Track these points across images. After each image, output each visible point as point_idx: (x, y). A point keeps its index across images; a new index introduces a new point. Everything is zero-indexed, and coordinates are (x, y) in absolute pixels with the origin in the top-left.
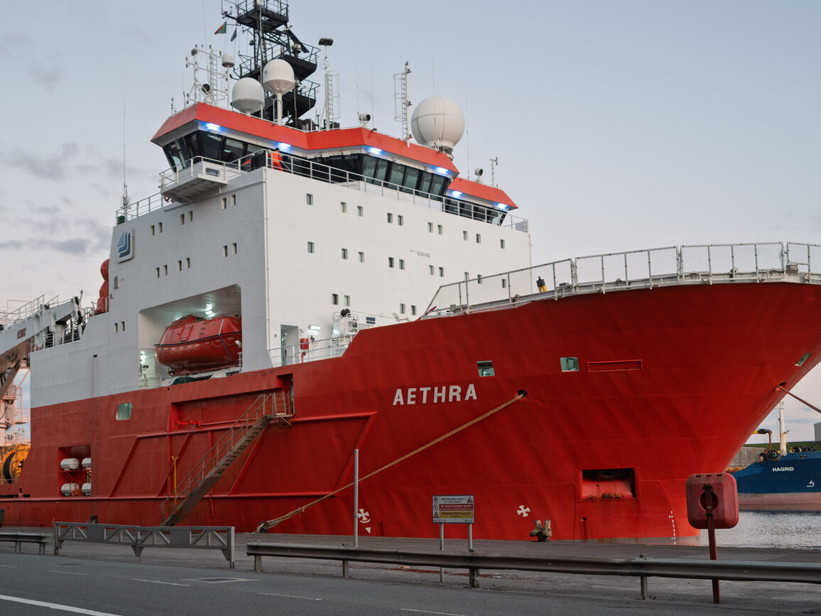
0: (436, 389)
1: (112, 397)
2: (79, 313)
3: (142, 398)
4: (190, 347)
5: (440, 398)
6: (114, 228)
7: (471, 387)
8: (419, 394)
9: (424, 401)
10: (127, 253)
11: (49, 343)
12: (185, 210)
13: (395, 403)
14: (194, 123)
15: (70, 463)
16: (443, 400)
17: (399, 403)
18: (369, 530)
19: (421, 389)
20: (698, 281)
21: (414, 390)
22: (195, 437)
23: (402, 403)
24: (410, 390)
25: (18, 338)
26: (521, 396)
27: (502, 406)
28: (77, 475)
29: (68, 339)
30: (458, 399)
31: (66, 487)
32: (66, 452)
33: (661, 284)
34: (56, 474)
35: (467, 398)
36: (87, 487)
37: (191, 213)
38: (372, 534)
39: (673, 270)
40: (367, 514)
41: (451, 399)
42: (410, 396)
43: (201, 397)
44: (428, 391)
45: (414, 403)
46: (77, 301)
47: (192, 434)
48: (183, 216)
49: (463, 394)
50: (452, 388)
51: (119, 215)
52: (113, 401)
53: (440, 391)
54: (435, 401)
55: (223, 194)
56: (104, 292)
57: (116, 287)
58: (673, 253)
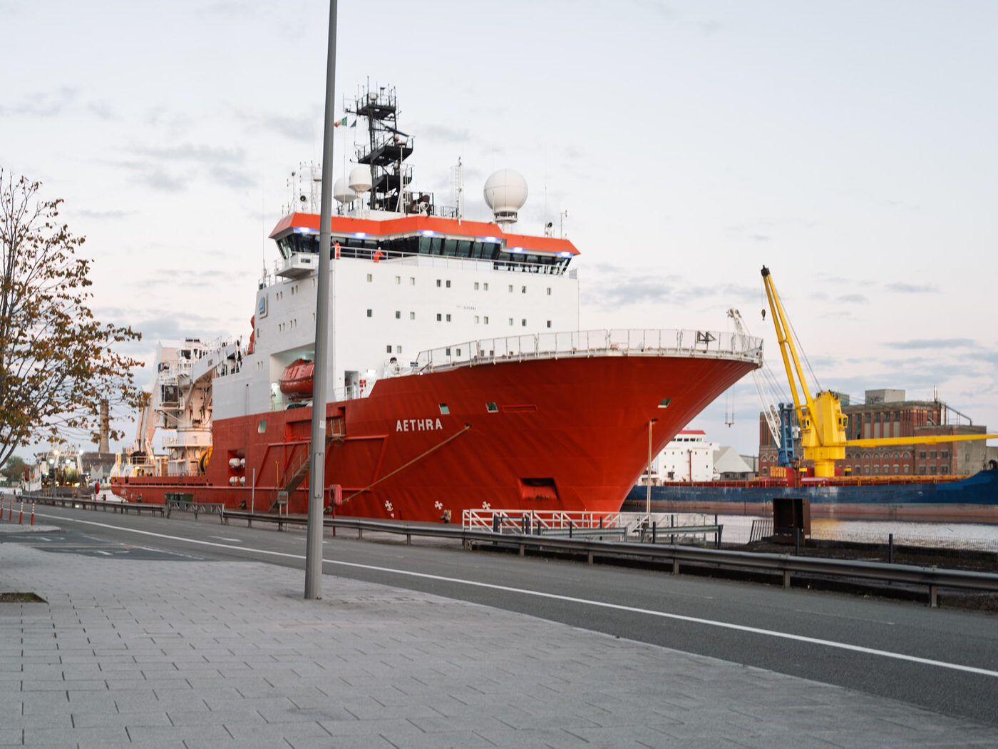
0: (418, 421)
1: (256, 416)
2: (239, 353)
3: (271, 417)
4: (295, 383)
5: (421, 428)
6: (258, 293)
7: (438, 421)
8: (410, 424)
9: (413, 429)
10: (264, 312)
11: (223, 374)
12: (294, 284)
13: (397, 430)
14: (291, 229)
15: (234, 462)
16: (424, 429)
17: (399, 430)
18: (393, 515)
19: (411, 421)
20: (548, 357)
21: (407, 421)
22: (298, 447)
23: (401, 430)
24: (405, 421)
25: (209, 366)
26: (468, 427)
27: (458, 434)
28: (238, 471)
29: (233, 371)
30: (432, 428)
31: (233, 479)
32: (233, 454)
33: (527, 358)
34: (226, 470)
35: (437, 428)
36: (243, 479)
37: (297, 287)
38: (394, 518)
39: (532, 350)
40: (391, 504)
41: (428, 429)
42: (405, 426)
43: (301, 419)
44: (415, 423)
45: (407, 430)
46: (238, 344)
47: (296, 445)
48: (293, 288)
49: (434, 425)
50: (427, 421)
51: (261, 283)
52: (256, 419)
53: (421, 423)
54: (419, 429)
55: (312, 276)
56: (252, 339)
57: (258, 336)
58: (532, 338)
